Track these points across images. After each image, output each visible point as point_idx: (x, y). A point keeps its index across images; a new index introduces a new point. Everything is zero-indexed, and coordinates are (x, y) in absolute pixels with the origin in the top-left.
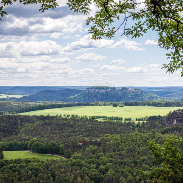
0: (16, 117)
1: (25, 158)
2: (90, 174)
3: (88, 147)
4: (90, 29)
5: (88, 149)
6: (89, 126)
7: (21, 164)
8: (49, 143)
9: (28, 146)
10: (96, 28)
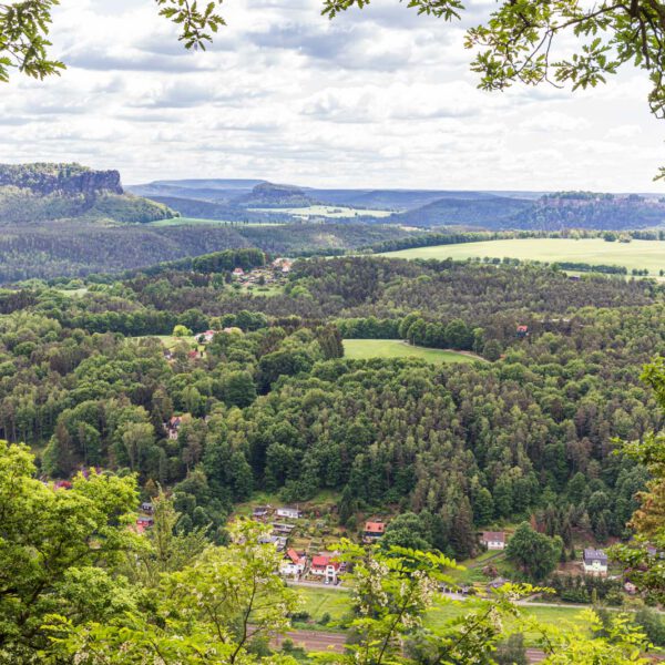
0: (372, 263)
1: (392, 356)
2: (543, 399)
3: (541, 335)
4: (476, 61)
5: (540, 341)
6: (546, 285)
7: (383, 369)
8: (449, 324)
9: (400, 330)
10: (492, 58)
